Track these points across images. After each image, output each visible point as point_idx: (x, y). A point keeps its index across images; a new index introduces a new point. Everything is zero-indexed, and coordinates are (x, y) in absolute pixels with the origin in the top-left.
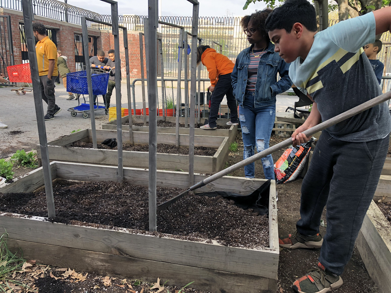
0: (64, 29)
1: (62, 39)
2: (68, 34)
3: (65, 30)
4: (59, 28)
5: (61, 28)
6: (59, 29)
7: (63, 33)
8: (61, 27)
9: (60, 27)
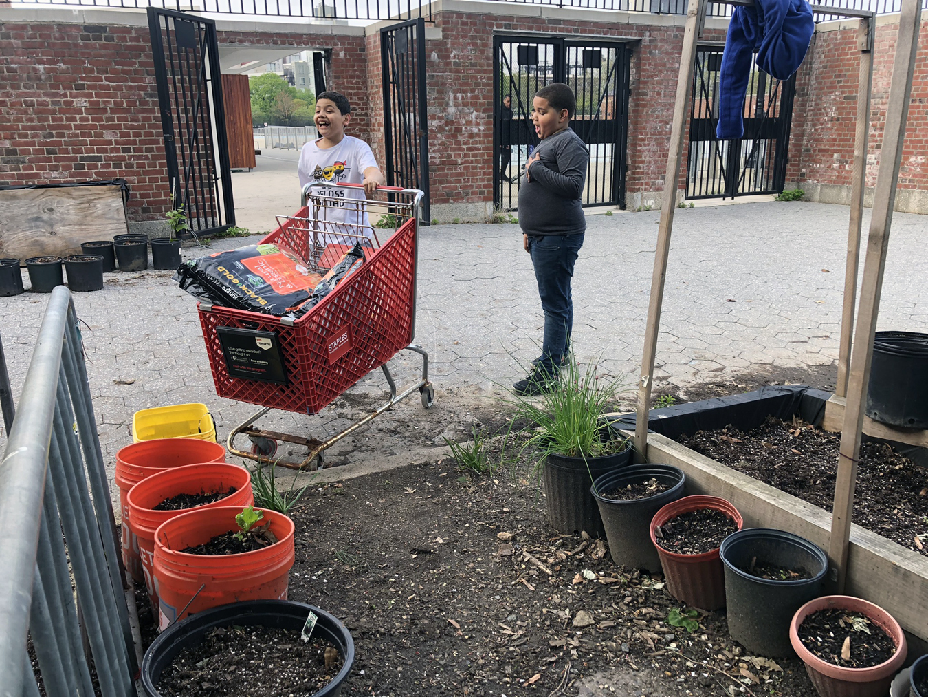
0: (659, 38)
1: (644, 70)
2: (672, 53)
3: (662, 40)
4: (637, 38)
5: (646, 38)
6: (640, 40)
7: (651, 53)
8: (648, 34)
9: (642, 35)
